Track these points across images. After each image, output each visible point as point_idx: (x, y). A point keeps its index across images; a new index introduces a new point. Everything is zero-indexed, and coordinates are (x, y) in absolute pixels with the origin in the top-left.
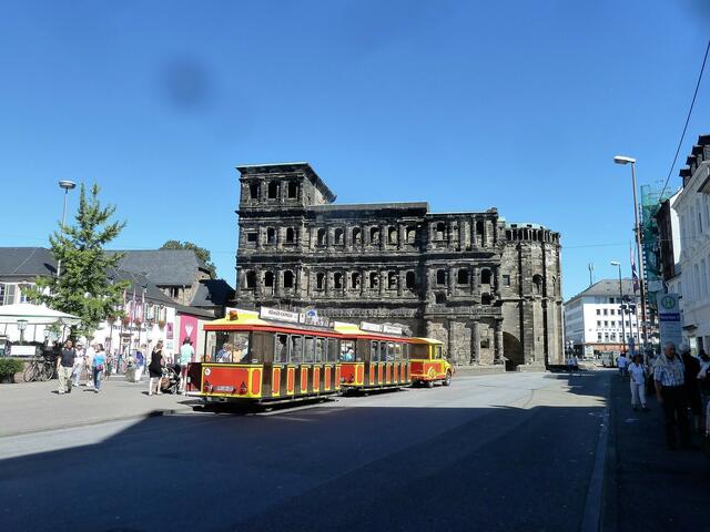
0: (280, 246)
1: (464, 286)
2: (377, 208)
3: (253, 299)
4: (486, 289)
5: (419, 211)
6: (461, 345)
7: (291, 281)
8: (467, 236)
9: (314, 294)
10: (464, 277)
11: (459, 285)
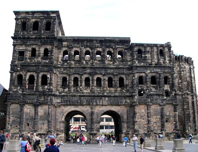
0: (40, 59)
1: (154, 85)
2: (101, 39)
3: (20, 92)
4: (167, 87)
5: (125, 41)
6: (154, 121)
7: (47, 81)
8: (155, 57)
9: (61, 90)
10: (154, 80)
11: (152, 85)
